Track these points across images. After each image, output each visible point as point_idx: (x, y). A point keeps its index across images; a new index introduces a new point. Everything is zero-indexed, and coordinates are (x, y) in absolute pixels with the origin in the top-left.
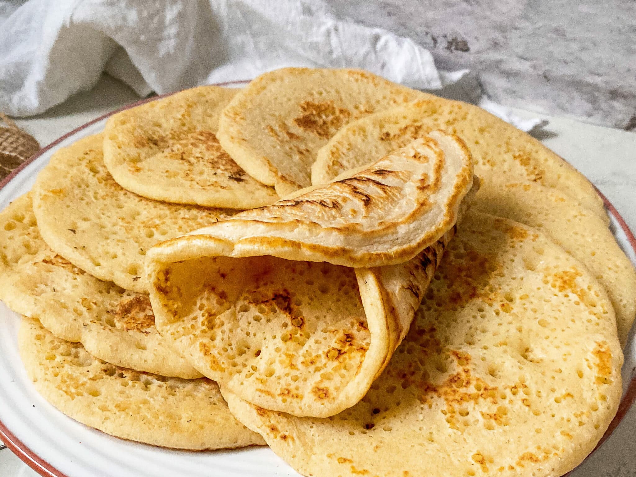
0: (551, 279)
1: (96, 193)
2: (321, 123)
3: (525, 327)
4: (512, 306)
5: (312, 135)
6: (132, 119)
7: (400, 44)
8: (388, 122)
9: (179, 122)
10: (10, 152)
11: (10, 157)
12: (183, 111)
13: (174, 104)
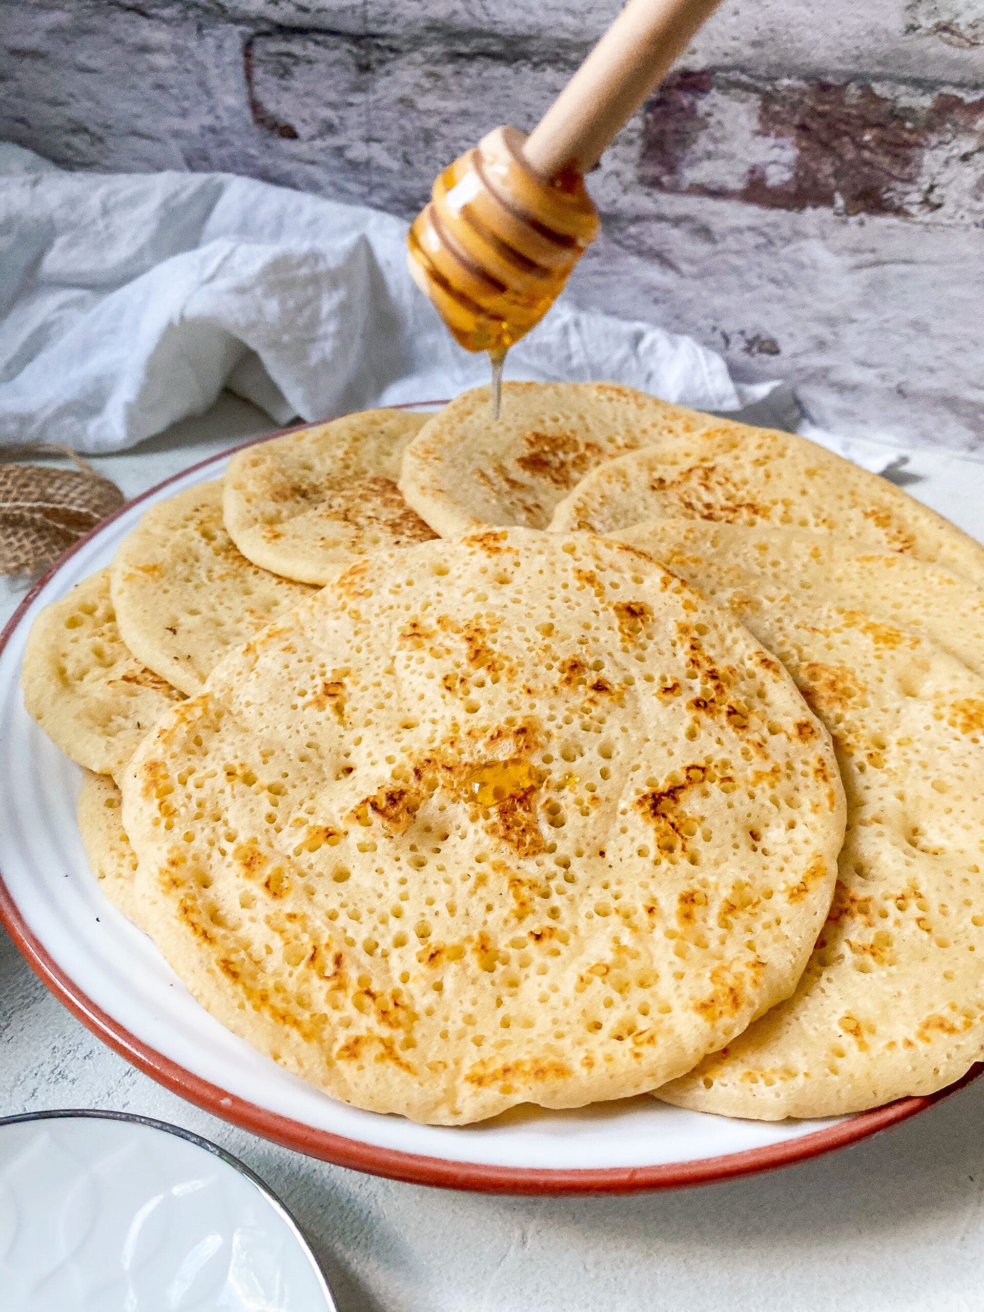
0: (946, 711)
1: (210, 571)
2: (557, 465)
3: (910, 793)
4: (885, 757)
5: (543, 482)
6: (268, 458)
7: (674, 345)
8: (662, 462)
9: (341, 463)
10: (81, 506)
11: (79, 514)
12: (346, 446)
13: (333, 435)
